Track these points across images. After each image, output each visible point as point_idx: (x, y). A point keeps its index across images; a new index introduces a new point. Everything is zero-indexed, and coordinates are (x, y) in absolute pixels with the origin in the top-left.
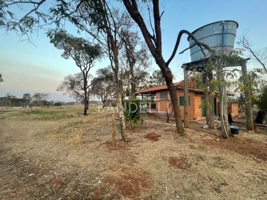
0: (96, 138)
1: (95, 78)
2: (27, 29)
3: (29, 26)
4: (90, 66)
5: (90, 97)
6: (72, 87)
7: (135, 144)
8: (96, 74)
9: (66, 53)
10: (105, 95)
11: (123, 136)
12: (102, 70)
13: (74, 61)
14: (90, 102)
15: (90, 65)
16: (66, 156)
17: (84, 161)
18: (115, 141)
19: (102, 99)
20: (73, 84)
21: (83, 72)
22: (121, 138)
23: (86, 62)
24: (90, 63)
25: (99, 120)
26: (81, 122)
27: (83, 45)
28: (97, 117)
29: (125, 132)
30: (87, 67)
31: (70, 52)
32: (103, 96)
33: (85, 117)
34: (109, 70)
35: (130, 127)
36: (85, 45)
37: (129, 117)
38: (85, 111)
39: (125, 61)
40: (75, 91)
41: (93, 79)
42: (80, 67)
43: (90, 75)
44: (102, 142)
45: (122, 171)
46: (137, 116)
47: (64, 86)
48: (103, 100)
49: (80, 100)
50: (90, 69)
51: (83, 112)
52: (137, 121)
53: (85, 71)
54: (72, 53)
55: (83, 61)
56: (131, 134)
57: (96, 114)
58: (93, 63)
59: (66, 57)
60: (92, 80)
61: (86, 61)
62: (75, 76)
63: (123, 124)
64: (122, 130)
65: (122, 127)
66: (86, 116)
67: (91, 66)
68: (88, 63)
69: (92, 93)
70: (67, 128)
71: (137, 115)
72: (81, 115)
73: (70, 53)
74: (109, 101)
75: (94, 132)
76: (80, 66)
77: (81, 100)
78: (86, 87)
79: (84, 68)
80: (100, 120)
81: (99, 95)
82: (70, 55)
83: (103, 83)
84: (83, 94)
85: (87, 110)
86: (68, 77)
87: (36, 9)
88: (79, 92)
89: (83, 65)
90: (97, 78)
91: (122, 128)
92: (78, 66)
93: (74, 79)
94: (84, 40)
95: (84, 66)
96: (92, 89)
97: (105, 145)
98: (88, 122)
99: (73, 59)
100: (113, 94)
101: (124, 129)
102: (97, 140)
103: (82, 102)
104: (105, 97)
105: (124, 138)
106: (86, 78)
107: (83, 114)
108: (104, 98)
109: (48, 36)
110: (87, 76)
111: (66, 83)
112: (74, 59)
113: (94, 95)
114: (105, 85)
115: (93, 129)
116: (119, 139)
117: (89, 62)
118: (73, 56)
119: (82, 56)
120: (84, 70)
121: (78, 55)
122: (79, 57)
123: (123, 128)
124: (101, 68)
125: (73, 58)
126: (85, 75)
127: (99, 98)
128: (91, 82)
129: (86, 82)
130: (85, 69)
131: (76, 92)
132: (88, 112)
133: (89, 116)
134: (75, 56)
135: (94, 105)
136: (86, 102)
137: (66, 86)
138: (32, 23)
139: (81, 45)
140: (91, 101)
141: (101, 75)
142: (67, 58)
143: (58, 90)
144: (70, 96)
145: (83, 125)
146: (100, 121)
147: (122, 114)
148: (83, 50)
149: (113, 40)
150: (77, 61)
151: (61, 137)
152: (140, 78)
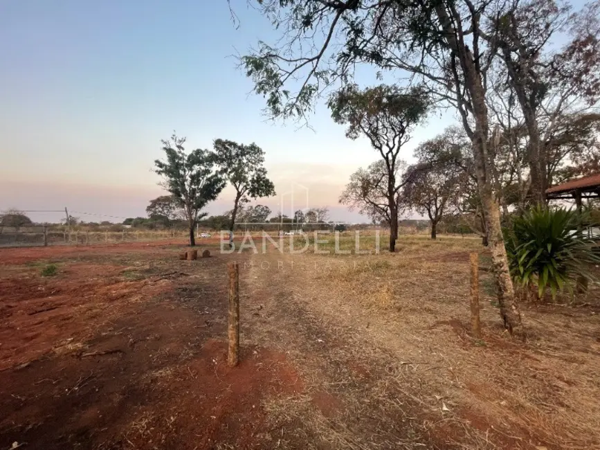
0: (425, 306)
1: (411, 168)
2: (304, 108)
3: (307, 101)
4: (400, 142)
5: (401, 211)
6: (365, 194)
7: (556, 349)
8: (415, 156)
9: (352, 128)
10: (438, 205)
11: (505, 318)
12: (429, 144)
13: (369, 139)
14: (401, 222)
15: (400, 138)
16: (367, 327)
17: (403, 348)
18: (481, 324)
19: (430, 216)
20: (366, 186)
21: (387, 158)
22: (499, 319)
23: (391, 135)
24: (401, 135)
25: (425, 265)
26: (387, 266)
27: (385, 100)
28: (420, 258)
29: (514, 307)
30: (394, 145)
31: (359, 123)
32: (434, 208)
33: (394, 256)
34: (450, 139)
35: (529, 296)
36: (389, 98)
37: (524, 264)
38: (393, 243)
39: (500, 101)
40: (370, 201)
41: (406, 168)
42: (380, 148)
43: (399, 162)
44: (440, 318)
45: (509, 409)
46: (557, 266)
47: (350, 194)
48: (433, 217)
49: (379, 219)
50: (401, 147)
51: (389, 245)
52: (558, 278)
53: (390, 155)
54: (363, 125)
55: (386, 135)
56: (533, 317)
57: (417, 250)
58: (407, 133)
59: (355, 135)
60: (405, 172)
61: (392, 132)
62: (369, 170)
63: (504, 283)
64: (501, 299)
65: (500, 290)
66: (393, 253)
67: (402, 140)
68: (395, 137)
69: (405, 201)
70: (362, 274)
71: (558, 261)
72: (385, 251)
73: (361, 126)
74: (451, 219)
75: (418, 291)
76: (379, 146)
77: (383, 219)
78: (392, 190)
79: (388, 150)
80: (429, 264)
81: (422, 205)
82: (361, 130)
83: (432, 175)
84: (386, 205)
85: (396, 241)
86: (357, 174)
87: (314, 70)
88: (377, 203)
89: (386, 142)
90: (416, 166)
91: (502, 295)
92: (377, 147)
93: (368, 176)
94: (388, 87)
95: (388, 145)
96: (406, 193)
97: (450, 328)
98: (401, 266)
99: (366, 136)
100: (461, 200)
101: (509, 298)
102: (429, 310)
103: (383, 222)
104: (437, 209)
105: (507, 323)
106: (393, 171)
107: (387, 249)
108: (436, 213)
109: (328, 107)
110: (393, 164)
111: (354, 186)
112: (368, 135)
113: (410, 206)
114: (438, 180)
115: (414, 284)
116: (491, 323)
117: (398, 133)
118: (366, 130)
119: (383, 125)
120: (387, 154)
121: (375, 124)
122: (377, 128)
123: (506, 294)
124: (426, 141)
125: (367, 133)
126: (391, 163)
127: (422, 213)
128: (403, 176)
129: (392, 179)
130: (391, 150)
131: (372, 203)
132: (397, 245)
133: (400, 253)
134: (370, 129)
135: (410, 229)
136: (393, 223)
137: (354, 193)
138: (311, 92)
139: (382, 100)
140: (404, 220)
141: (427, 156)
142: (355, 138)
143: (340, 201)
144: (361, 212)
145: (391, 272)
146: (429, 268)
147: (500, 256)
148: (384, 112)
149: (469, 57)
150: (374, 139)
151: (353, 289)
152: (567, 139)
